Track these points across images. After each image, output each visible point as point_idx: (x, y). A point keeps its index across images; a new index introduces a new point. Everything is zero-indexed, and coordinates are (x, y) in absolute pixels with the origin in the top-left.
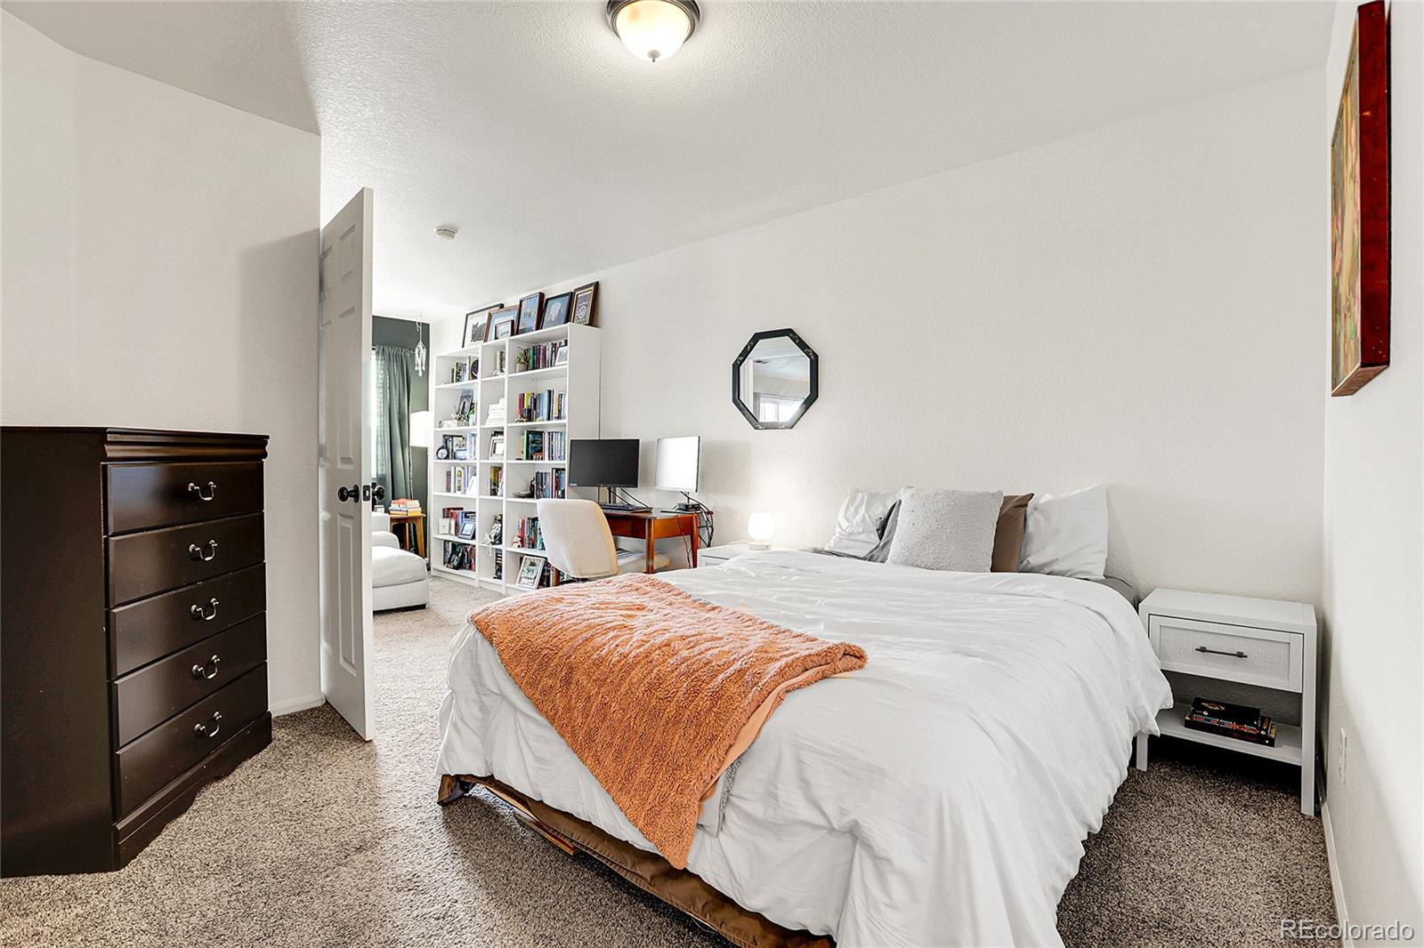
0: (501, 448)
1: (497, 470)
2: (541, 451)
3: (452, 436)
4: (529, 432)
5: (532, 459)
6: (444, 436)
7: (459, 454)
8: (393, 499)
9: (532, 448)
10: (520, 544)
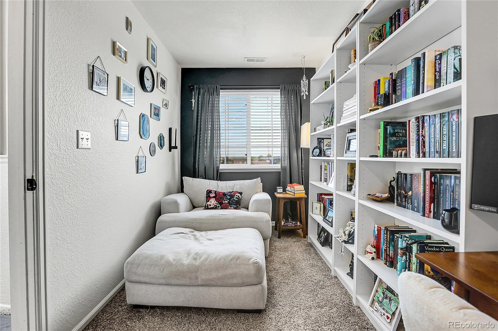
0: (354, 145)
1: (352, 166)
2: (404, 144)
3: (323, 139)
4: (387, 124)
5: (391, 155)
6: (318, 139)
7: (328, 152)
8: (291, 183)
9: (391, 142)
10: (374, 255)
